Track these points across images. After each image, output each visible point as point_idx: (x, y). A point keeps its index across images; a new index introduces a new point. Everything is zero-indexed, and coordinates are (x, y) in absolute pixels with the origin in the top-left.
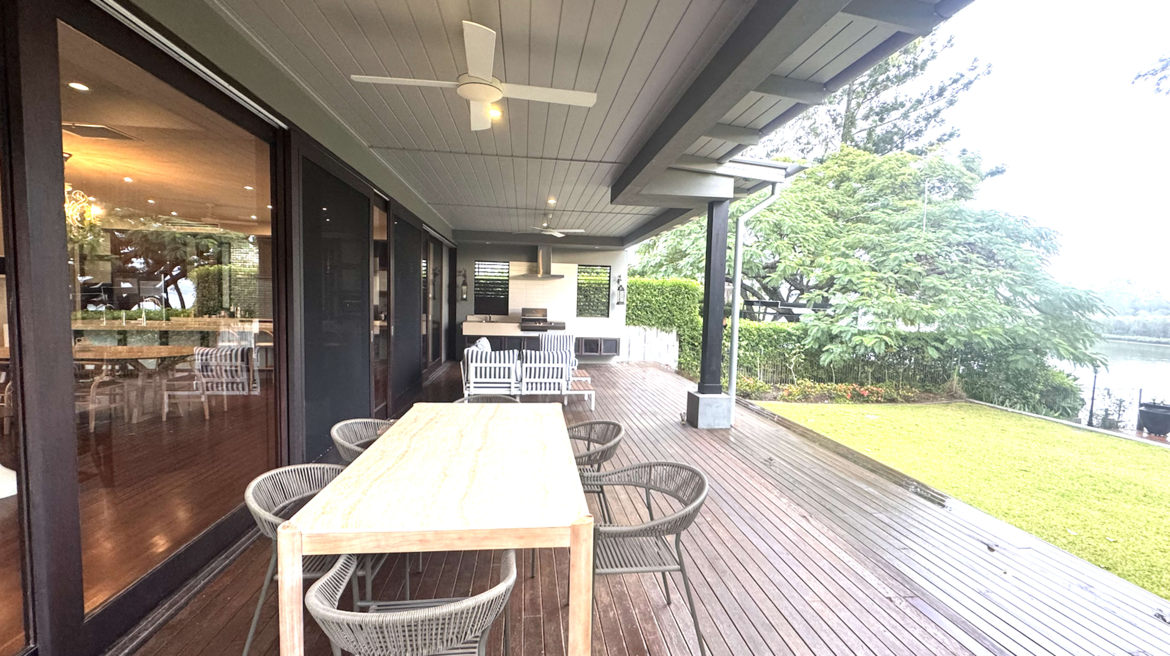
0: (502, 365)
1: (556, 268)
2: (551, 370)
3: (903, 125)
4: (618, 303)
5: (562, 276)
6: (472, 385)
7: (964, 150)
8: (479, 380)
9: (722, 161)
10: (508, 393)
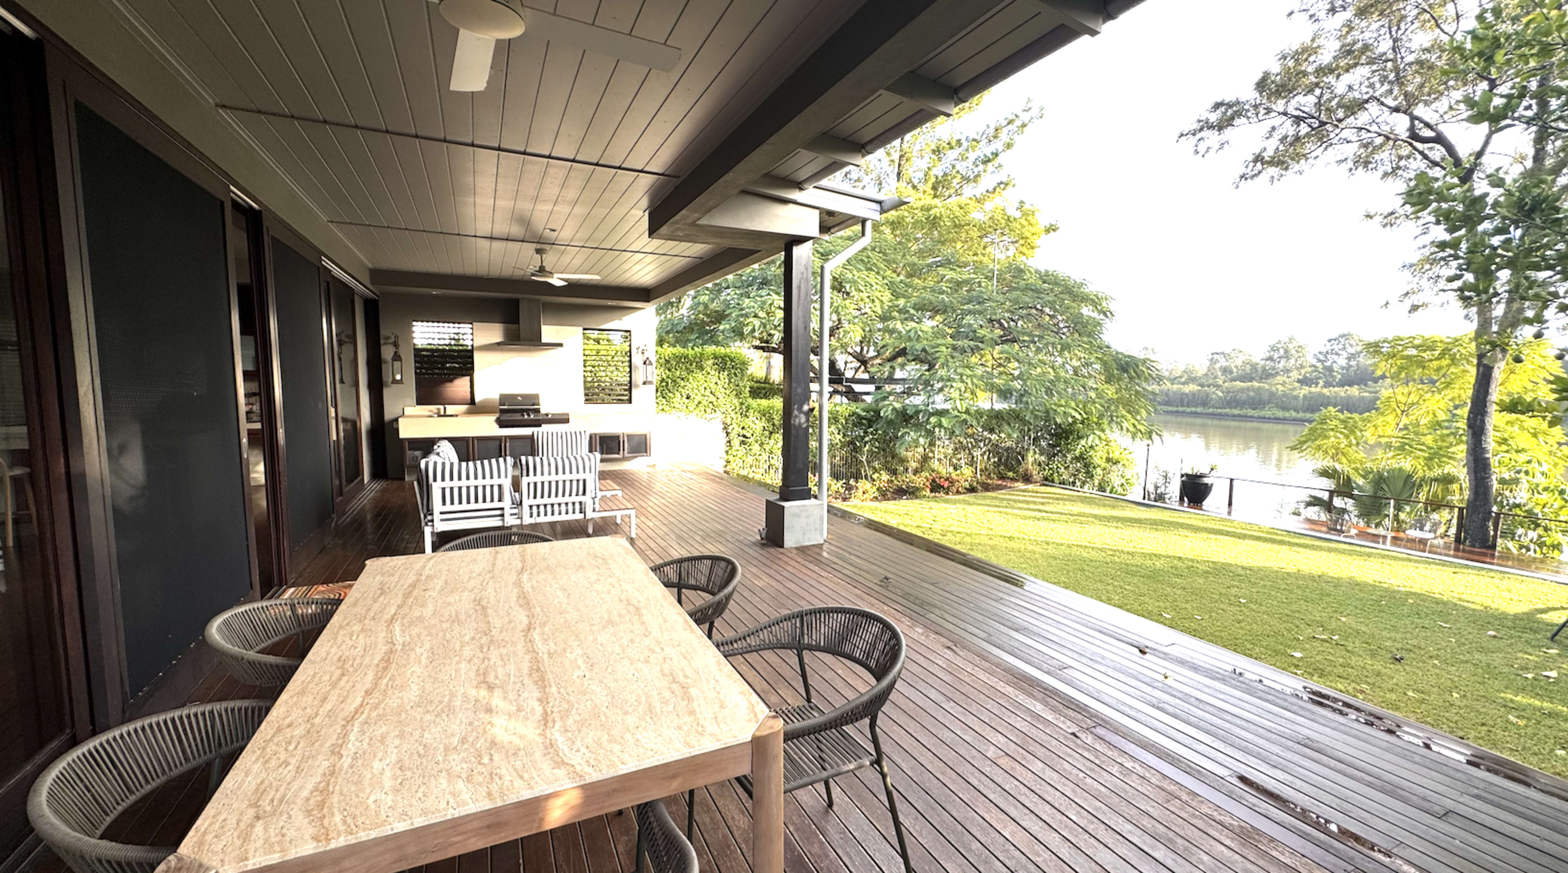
0: (488, 481)
1: (549, 333)
2: (568, 484)
3: (961, 167)
4: (644, 383)
5: (561, 345)
6: (437, 516)
7: (1022, 202)
8: (448, 507)
9: (805, 186)
10: (500, 524)
